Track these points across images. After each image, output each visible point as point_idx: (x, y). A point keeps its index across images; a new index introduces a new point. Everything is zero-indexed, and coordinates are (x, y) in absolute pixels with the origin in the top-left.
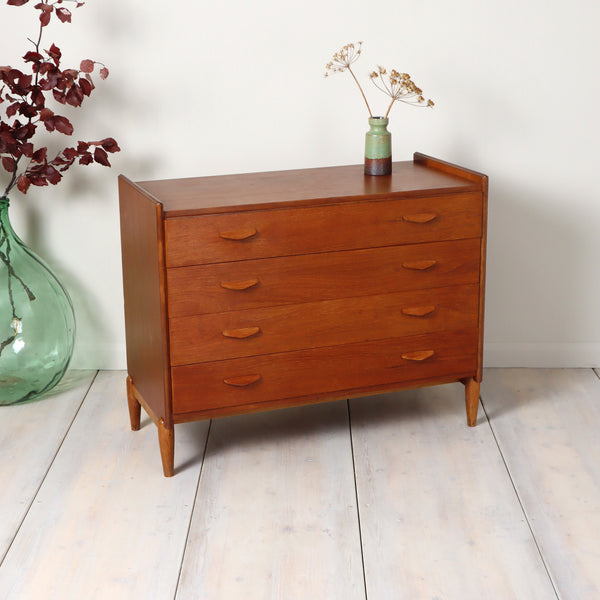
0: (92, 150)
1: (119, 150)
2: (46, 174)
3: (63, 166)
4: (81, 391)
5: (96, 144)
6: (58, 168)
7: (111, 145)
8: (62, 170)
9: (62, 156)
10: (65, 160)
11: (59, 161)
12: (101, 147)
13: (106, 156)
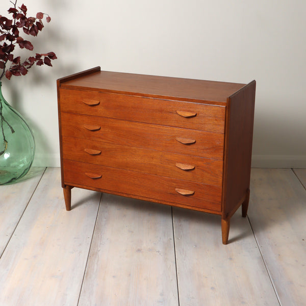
1: (56, 58)
2: (20, 70)
4: (37, 179)
5: (45, 55)
7: (52, 56)
8: (28, 68)
11: (26, 63)
13: (50, 61)
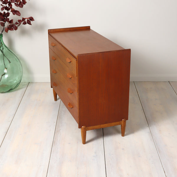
0: (26, 20)
1: (34, 20)
2: (13, 27)
3: (18, 25)
4: (24, 89)
5: (27, 18)
6: (17, 25)
7: (32, 19)
8: (18, 26)
9: (18, 22)
10: (19, 23)
11: (17, 23)
12: (29, 19)
13: (30, 22)
